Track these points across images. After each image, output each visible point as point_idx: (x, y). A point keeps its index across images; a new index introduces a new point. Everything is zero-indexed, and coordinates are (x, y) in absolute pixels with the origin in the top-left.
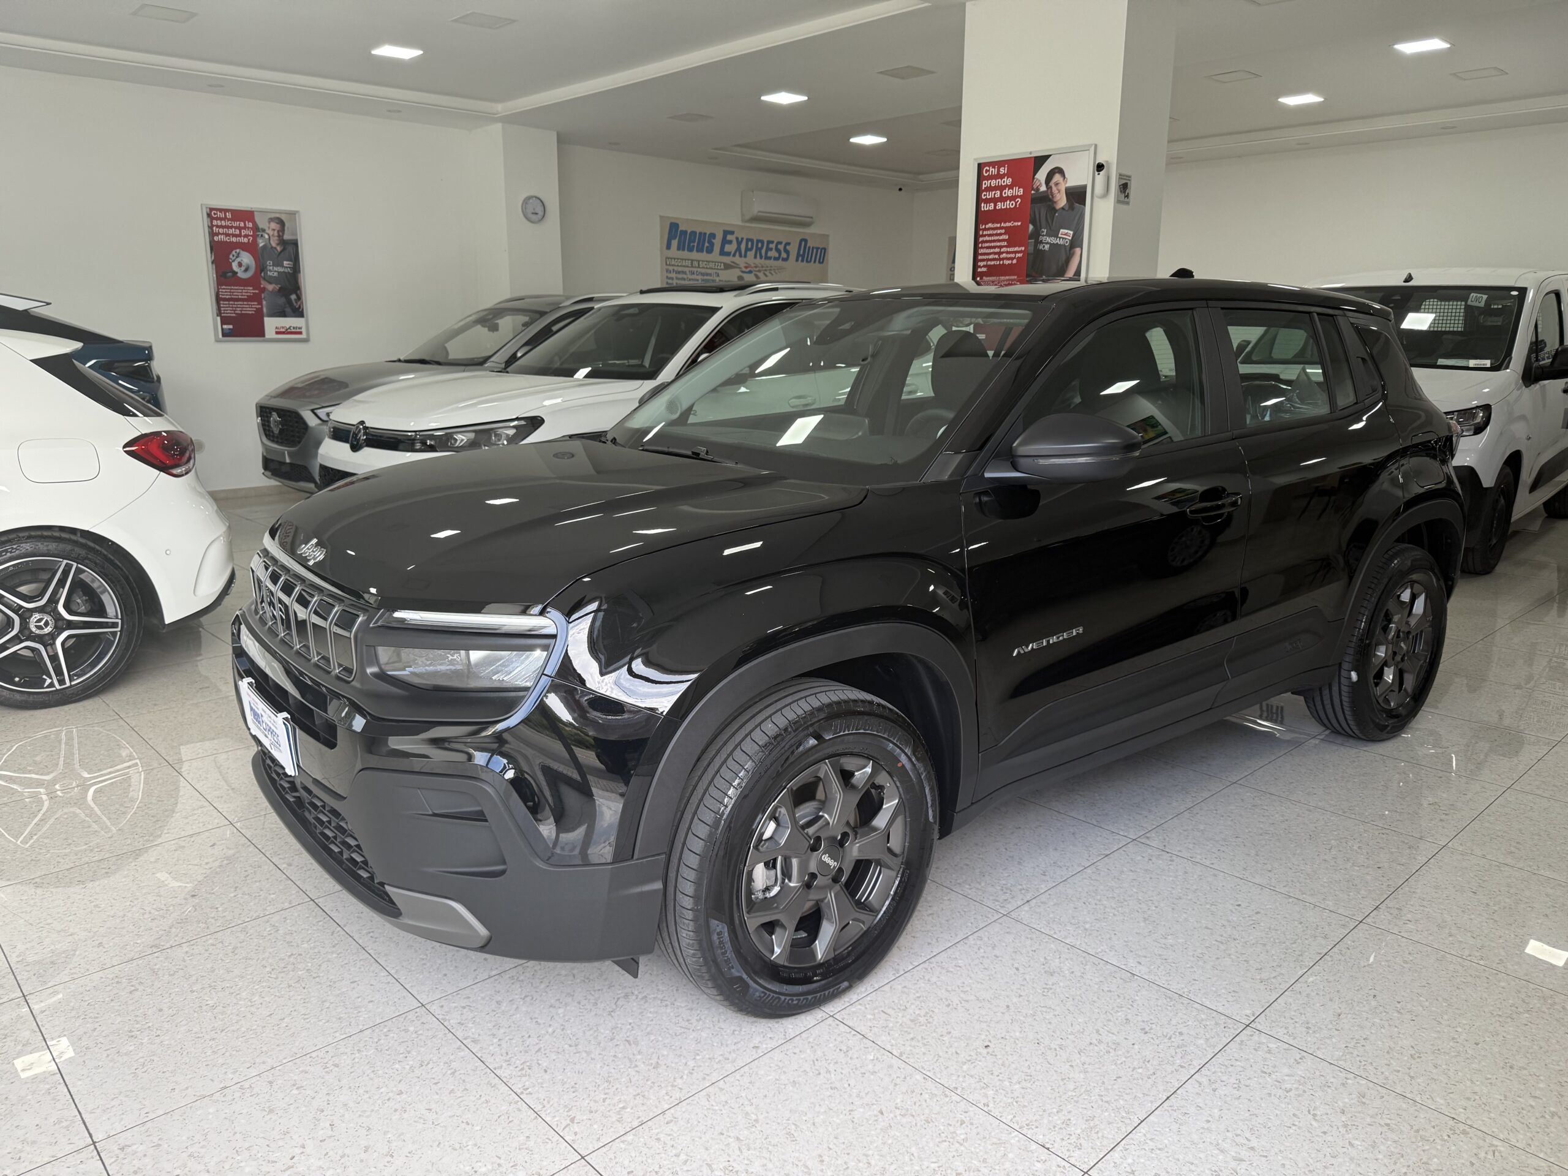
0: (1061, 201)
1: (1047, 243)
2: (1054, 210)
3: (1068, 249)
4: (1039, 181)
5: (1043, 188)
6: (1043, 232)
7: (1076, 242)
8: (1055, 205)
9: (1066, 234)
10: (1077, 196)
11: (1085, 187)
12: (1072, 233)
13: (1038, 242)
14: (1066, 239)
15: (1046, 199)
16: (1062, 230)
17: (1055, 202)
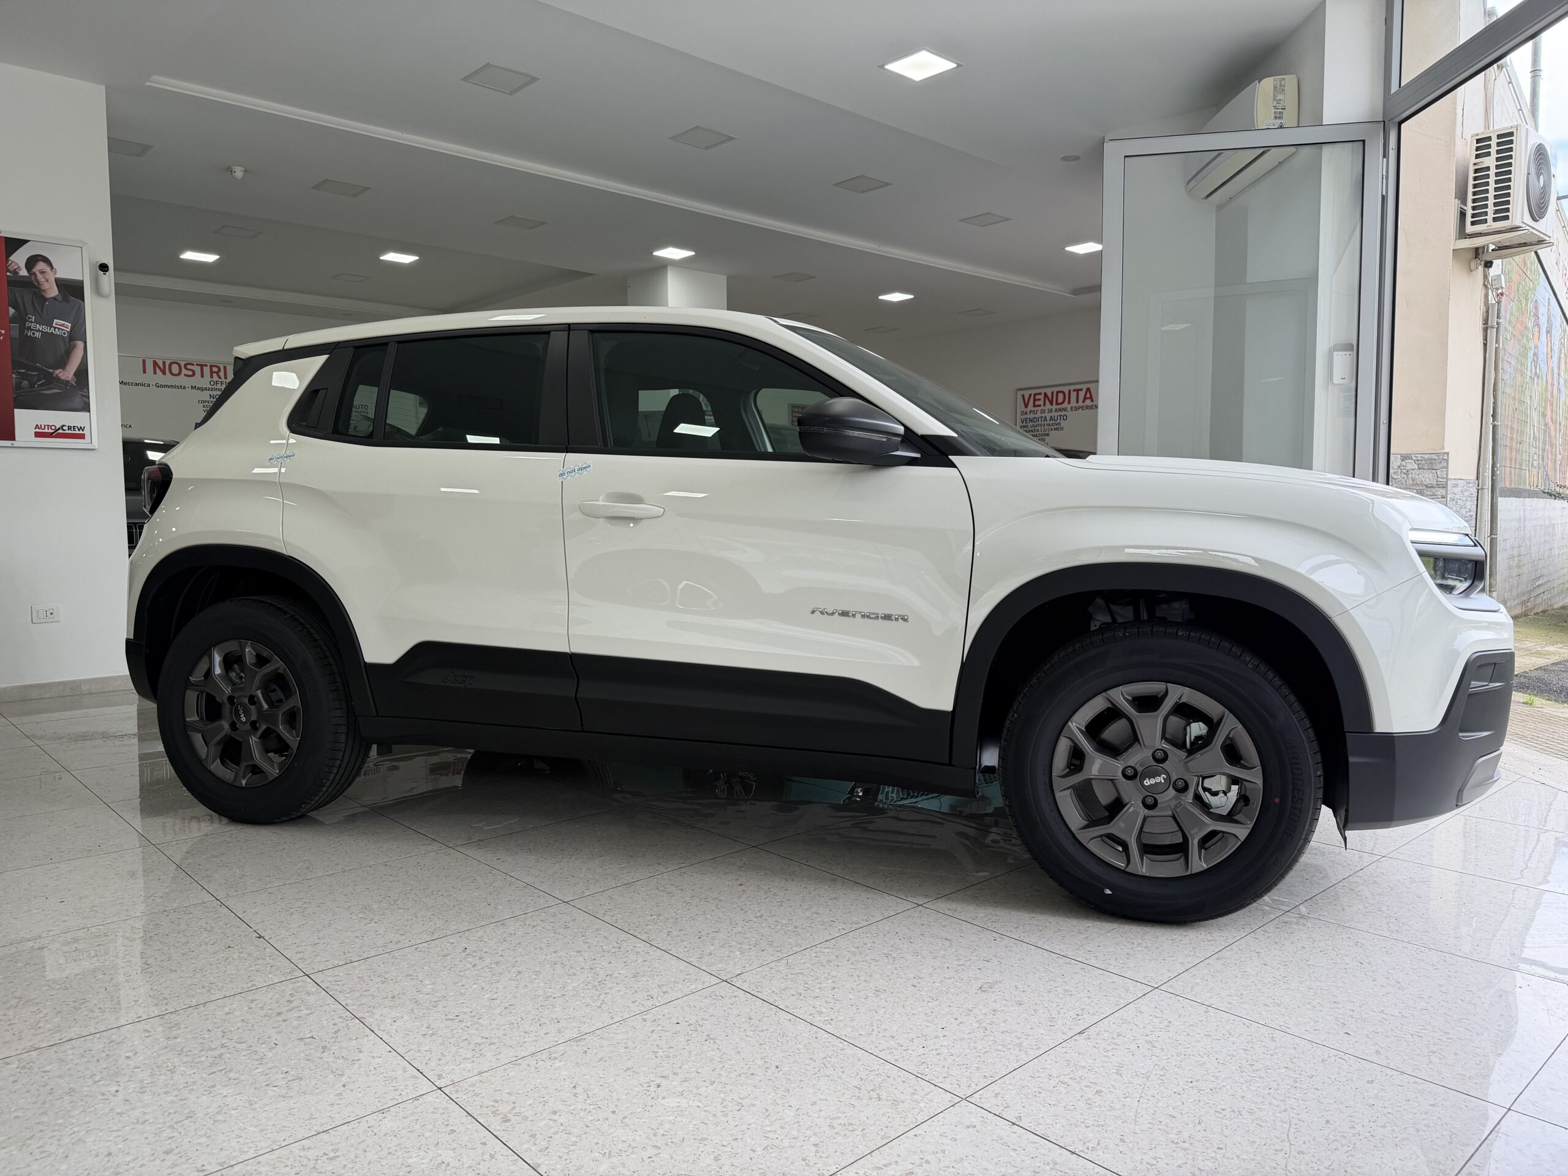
0: (53, 291)
1: (39, 331)
2: (45, 299)
3: (67, 340)
4: (16, 264)
5: (24, 272)
6: (29, 318)
7: (78, 333)
8: (44, 294)
9: (62, 326)
10: (72, 290)
11: (82, 282)
12: (70, 325)
13: (23, 328)
14: (63, 330)
15: (30, 285)
16: (55, 320)
17: (44, 291)
